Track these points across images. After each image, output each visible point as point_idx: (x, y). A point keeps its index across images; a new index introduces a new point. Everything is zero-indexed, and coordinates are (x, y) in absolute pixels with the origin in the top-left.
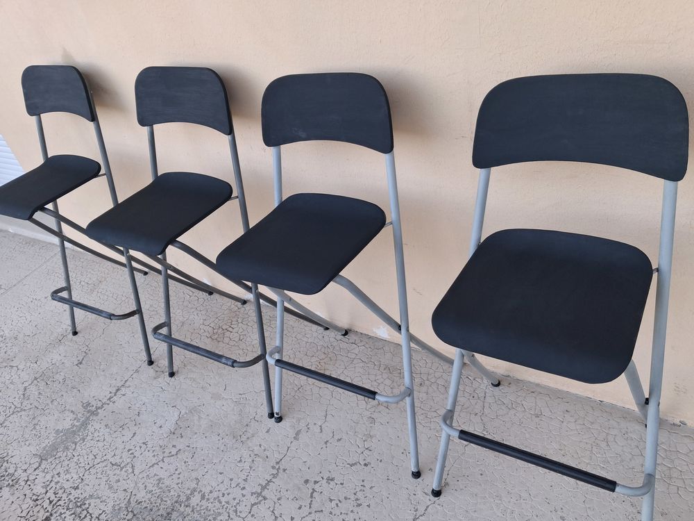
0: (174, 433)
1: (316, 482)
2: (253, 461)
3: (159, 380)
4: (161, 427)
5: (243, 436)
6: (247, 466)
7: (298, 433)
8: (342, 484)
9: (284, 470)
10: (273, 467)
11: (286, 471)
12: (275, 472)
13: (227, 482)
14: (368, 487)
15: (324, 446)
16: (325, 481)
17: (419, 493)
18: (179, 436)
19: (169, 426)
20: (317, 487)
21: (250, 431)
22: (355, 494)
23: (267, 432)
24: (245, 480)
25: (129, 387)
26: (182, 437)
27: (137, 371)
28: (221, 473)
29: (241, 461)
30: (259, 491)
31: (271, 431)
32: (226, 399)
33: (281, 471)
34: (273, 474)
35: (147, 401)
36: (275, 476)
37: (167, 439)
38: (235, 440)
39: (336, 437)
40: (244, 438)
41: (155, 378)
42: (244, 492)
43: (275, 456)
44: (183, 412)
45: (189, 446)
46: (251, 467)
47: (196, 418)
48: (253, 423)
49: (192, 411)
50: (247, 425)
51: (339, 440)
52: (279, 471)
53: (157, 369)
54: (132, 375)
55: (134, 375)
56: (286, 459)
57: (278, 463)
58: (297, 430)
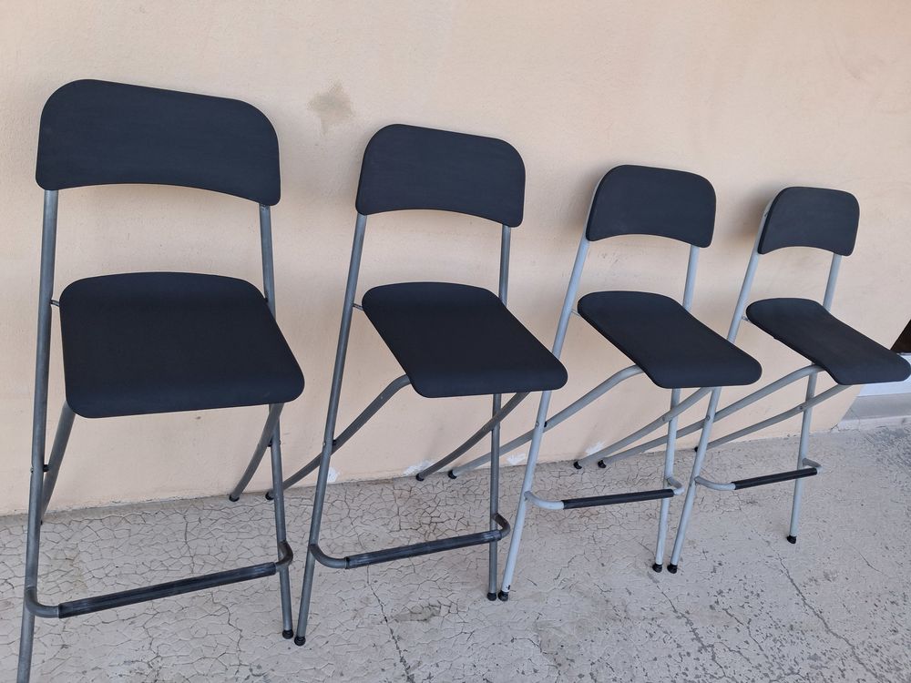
0: (560, 665)
1: (717, 602)
2: (659, 626)
4: (535, 671)
5: (619, 613)
6: (660, 633)
7: (650, 576)
8: (730, 590)
9: (688, 612)
10: (678, 618)
11: (691, 612)
12: (684, 620)
13: (669, 661)
14: (743, 578)
16: (719, 596)
18: (568, 662)
19: (543, 663)
20: (722, 606)
21: (616, 604)
23: (630, 593)
24: (679, 646)
25: (419, 663)
26: (572, 661)
28: (655, 659)
29: (651, 636)
30: (700, 645)
33: (687, 615)
34: (687, 623)
35: (471, 660)
36: (689, 622)
37: (563, 677)
38: (618, 623)
40: (624, 615)
42: (693, 656)
43: (665, 607)
44: (530, 636)
45: (593, 664)
46: (665, 632)
47: (554, 632)
48: (609, 596)
49: (538, 628)
50: (607, 601)
52: (685, 616)
53: (420, 617)
54: (398, 648)
55: (402, 645)
56: (675, 603)
57: (675, 611)
58: (646, 574)
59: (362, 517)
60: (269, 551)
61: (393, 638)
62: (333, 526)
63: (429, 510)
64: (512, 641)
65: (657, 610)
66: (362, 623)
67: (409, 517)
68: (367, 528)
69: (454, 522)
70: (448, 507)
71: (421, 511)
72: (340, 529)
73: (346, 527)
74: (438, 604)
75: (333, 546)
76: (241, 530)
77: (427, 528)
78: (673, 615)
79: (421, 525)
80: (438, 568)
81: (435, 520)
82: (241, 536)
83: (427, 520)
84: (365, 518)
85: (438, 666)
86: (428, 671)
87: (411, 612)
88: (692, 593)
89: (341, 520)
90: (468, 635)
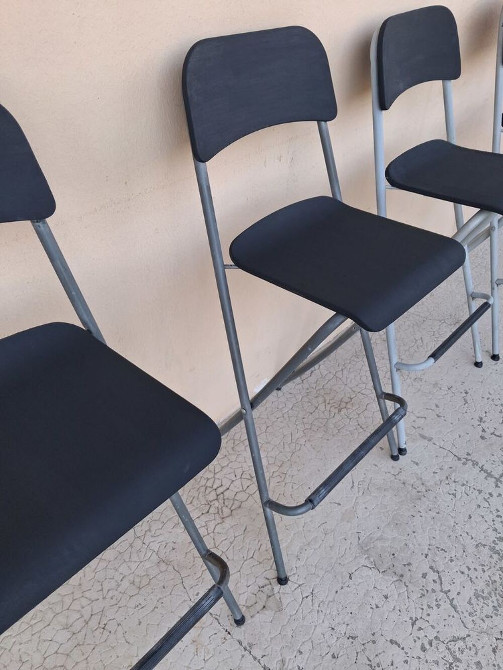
0: (402, 576)
1: (484, 430)
2: (455, 482)
3: (285, 601)
4: (386, 597)
5: (419, 489)
6: (461, 489)
7: (424, 437)
8: (486, 413)
9: (468, 454)
10: (464, 464)
11: (470, 452)
12: (470, 463)
13: (481, 511)
14: (489, 396)
15: (442, 418)
16: (482, 424)
17: (495, 367)
18: (407, 568)
19: (387, 584)
20: (489, 431)
21: (412, 482)
22: (496, 405)
23: (417, 464)
24: (480, 492)
25: (283, 661)
26: (409, 564)
27: (248, 649)
28: (470, 517)
29: (454, 495)
30: (494, 480)
31: (417, 461)
32: (357, 503)
33: (469, 457)
34: (473, 465)
35: (326, 624)
36: (475, 463)
37: (410, 585)
38: (423, 498)
39: (434, 407)
41: (280, 609)
42: (495, 495)
43: (449, 460)
44: (363, 562)
45: (427, 556)
46: (463, 485)
47: (379, 544)
48: (402, 477)
49: (364, 548)
50: (404, 483)
51: (437, 406)
52: (467, 460)
53: (259, 607)
54: (255, 658)
55: (257, 652)
56: (454, 451)
57: (459, 459)
58: (418, 437)
59: (150, 530)
60: (73, 629)
61: (245, 649)
62: (126, 556)
63: (209, 484)
64: (351, 578)
65: (446, 467)
66: (208, 653)
67: (195, 502)
68: (161, 539)
69: (238, 483)
70: (225, 471)
71: (203, 489)
72: (135, 557)
73: (139, 551)
74: (267, 582)
75: (137, 580)
76: (33, 622)
77: (216, 504)
78: (459, 464)
79: (209, 504)
80: (247, 541)
81: (220, 490)
82: (36, 629)
83: (212, 496)
84: (153, 528)
85: (301, 653)
86: (295, 665)
87: (248, 607)
88: (462, 434)
89: (131, 545)
90: (310, 598)
